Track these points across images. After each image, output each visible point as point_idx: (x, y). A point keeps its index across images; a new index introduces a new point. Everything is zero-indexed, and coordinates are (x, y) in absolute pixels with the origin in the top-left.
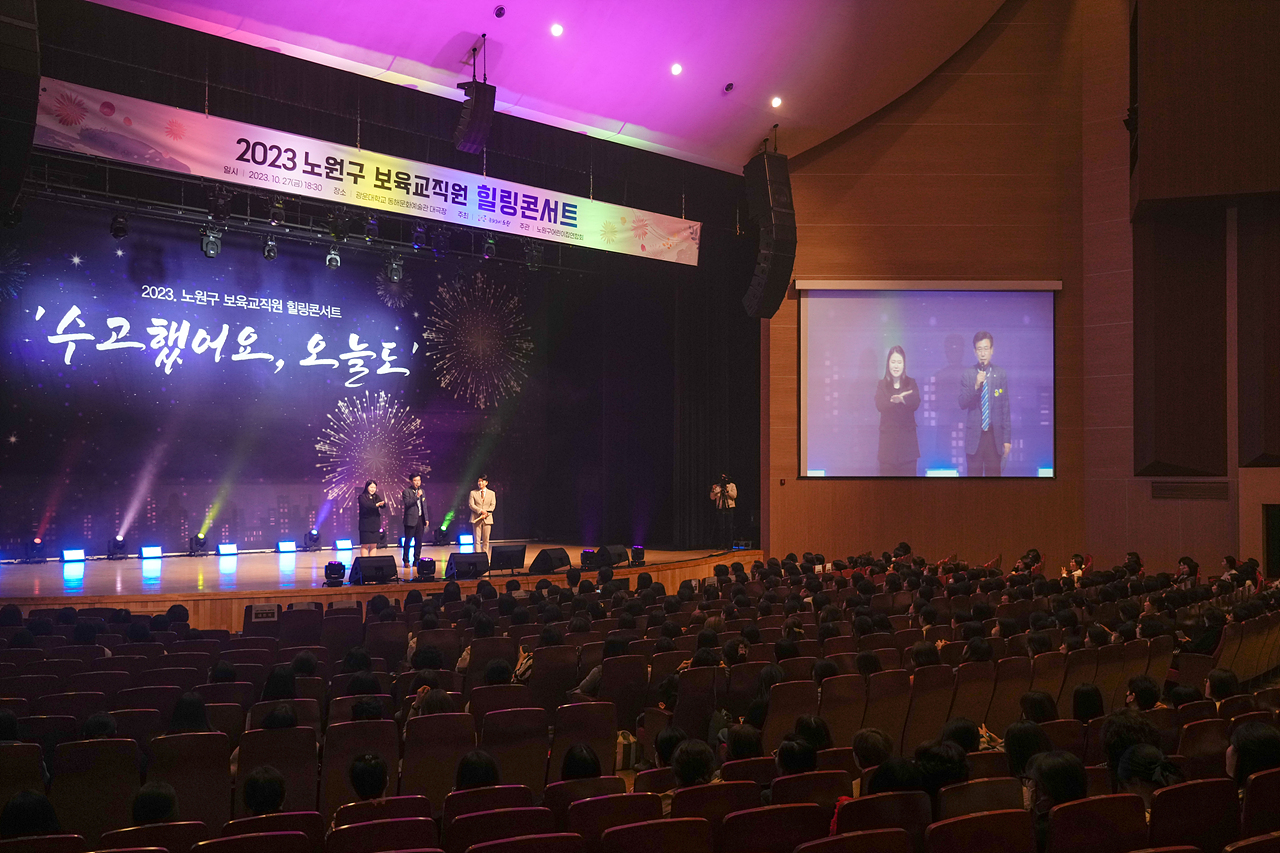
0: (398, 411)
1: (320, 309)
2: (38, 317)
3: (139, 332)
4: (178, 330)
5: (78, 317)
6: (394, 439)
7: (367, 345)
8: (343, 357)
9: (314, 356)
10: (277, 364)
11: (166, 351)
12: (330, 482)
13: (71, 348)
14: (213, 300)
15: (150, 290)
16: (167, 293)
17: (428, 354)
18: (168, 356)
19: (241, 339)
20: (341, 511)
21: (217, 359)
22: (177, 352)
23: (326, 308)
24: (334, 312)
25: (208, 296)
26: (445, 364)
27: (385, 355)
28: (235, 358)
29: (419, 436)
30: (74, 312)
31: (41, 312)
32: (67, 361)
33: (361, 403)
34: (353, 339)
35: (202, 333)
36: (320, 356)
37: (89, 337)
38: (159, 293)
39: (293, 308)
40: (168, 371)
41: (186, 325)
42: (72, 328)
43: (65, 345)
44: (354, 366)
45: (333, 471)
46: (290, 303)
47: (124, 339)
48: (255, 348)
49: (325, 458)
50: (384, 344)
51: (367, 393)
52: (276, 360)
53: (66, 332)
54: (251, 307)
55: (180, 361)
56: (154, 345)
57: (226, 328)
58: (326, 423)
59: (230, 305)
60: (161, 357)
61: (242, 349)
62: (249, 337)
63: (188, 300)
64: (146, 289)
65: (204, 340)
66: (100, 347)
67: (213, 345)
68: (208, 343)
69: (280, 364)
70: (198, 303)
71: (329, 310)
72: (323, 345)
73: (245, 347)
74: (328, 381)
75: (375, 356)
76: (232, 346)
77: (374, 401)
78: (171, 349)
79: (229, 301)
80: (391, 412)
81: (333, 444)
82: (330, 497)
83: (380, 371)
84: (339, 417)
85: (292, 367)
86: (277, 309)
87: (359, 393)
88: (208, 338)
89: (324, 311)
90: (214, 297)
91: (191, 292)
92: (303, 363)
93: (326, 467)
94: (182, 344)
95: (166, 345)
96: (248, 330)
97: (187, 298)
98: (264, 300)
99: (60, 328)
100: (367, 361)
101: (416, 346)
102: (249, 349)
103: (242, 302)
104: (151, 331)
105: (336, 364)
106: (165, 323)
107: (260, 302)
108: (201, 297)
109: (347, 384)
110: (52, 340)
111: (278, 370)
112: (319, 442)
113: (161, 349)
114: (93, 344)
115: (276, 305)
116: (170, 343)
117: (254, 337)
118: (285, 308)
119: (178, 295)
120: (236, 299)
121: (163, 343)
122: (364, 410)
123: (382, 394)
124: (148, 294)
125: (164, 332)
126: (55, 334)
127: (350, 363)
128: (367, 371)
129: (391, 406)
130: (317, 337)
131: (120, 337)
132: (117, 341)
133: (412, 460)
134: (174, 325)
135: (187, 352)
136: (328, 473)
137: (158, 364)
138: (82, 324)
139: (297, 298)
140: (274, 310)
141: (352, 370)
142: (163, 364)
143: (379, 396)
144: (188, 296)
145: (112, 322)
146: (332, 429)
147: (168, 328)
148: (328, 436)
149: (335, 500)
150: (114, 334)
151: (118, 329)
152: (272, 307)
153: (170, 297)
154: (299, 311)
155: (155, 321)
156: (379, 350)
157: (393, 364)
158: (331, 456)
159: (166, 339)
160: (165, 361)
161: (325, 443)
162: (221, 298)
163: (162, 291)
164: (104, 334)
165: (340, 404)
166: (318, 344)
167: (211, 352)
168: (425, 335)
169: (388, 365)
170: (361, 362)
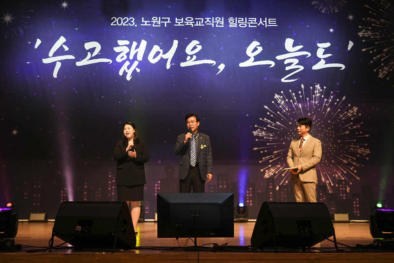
0: (334, 100)
1: (258, 21)
2: (36, 47)
3: (108, 51)
4: (137, 47)
5: (64, 44)
6: (330, 125)
7: (302, 46)
8: (279, 58)
9: (252, 59)
10: (219, 67)
11: (128, 63)
12: (266, 163)
13: (58, 66)
14: (166, 22)
15: (117, 20)
16: (130, 21)
17: (364, 50)
18: (129, 67)
19: (188, 50)
20: (277, 188)
21: (168, 66)
22: (136, 63)
23: (263, 20)
24: (271, 22)
25: (162, 20)
26: (382, 57)
27: (320, 53)
28: (183, 65)
29: (356, 122)
30: (62, 40)
31: (39, 42)
32: (55, 75)
33: (297, 95)
34: (289, 43)
35: (156, 48)
36: (257, 58)
37: (71, 57)
38: (124, 21)
39: (233, 23)
40: (128, 78)
41: (144, 43)
42: (60, 52)
43: (54, 64)
44: (290, 64)
45: (270, 153)
46: (231, 19)
47: (97, 57)
48: (199, 56)
49: (262, 142)
50: (319, 45)
51: (303, 86)
52: (218, 64)
53: (55, 55)
54: (197, 25)
55: (138, 70)
56: (119, 59)
57: (176, 42)
58: (264, 113)
59: (179, 25)
60: (124, 68)
61: (189, 58)
62: (195, 48)
63: (146, 24)
64: (114, 20)
65: (158, 53)
66: (79, 64)
67: (165, 57)
68: (161, 55)
69: (222, 67)
70: (153, 25)
71: (266, 21)
72: (260, 49)
73: (192, 56)
74: (265, 79)
75: (310, 55)
76: (181, 55)
77: (309, 93)
78: (132, 62)
79: (179, 22)
80: (327, 102)
81: (269, 130)
82: (267, 176)
83: (315, 67)
84: (275, 107)
85: (232, 69)
86: (219, 24)
87: (295, 87)
88: (161, 51)
89: (261, 22)
90: (167, 20)
91: (149, 18)
92: (242, 65)
93: (263, 150)
94: (140, 58)
95: (128, 59)
96: (195, 43)
97: (146, 23)
98: (208, 19)
99: (51, 53)
100: (302, 60)
101: (351, 44)
102: (195, 57)
103: (190, 22)
104: (116, 49)
105: (273, 64)
106: (127, 42)
107: (205, 20)
108: (156, 21)
109: (283, 80)
110: (45, 61)
111: (220, 72)
112: (257, 129)
113: (124, 62)
114: (73, 62)
115: (219, 22)
116: (131, 57)
117: (199, 48)
118: (226, 23)
119: (138, 21)
120: (185, 20)
121: (125, 57)
122: (299, 101)
123: (318, 86)
124: (116, 23)
125: (126, 50)
126: (48, 57)
127: (286, 62)
128: (302, 68)
129: (327, 96)
130: (255, 44)
131: (93, 56)
132: (92, 58)
133: (350, 143)
134: (135, 44)
135: (144, 63)
136: (265, 155)
137: (121, 73)
138: (66, 48)
139: (237, 15)
140: (217, 26)
141: (287, 68)
142: (125, 73)
143: (314, 89)
144: (146, 22)
145: (88, 46)
146: (269, 117)
147: (129, 46)
148: (266, 124)
149: (271, 178)
150: (89, 54)
151: (92, 50)
152: (215, 24)
153: (132, 23)
154: (238, 24)
155: (120, 42)
156: (314, 50)
157: (328, 61)
158: (268, 141)
159: (128, 54)
160: (127, 71)
161: (262, 130)
162: (173, 21)
163: (126, 20)
164: (82, 54)
165: (277, 96)
166: (256, 49)
167: (163, 61)
168: (360, 34)
169: (323, 62)
170: (296, 61)
